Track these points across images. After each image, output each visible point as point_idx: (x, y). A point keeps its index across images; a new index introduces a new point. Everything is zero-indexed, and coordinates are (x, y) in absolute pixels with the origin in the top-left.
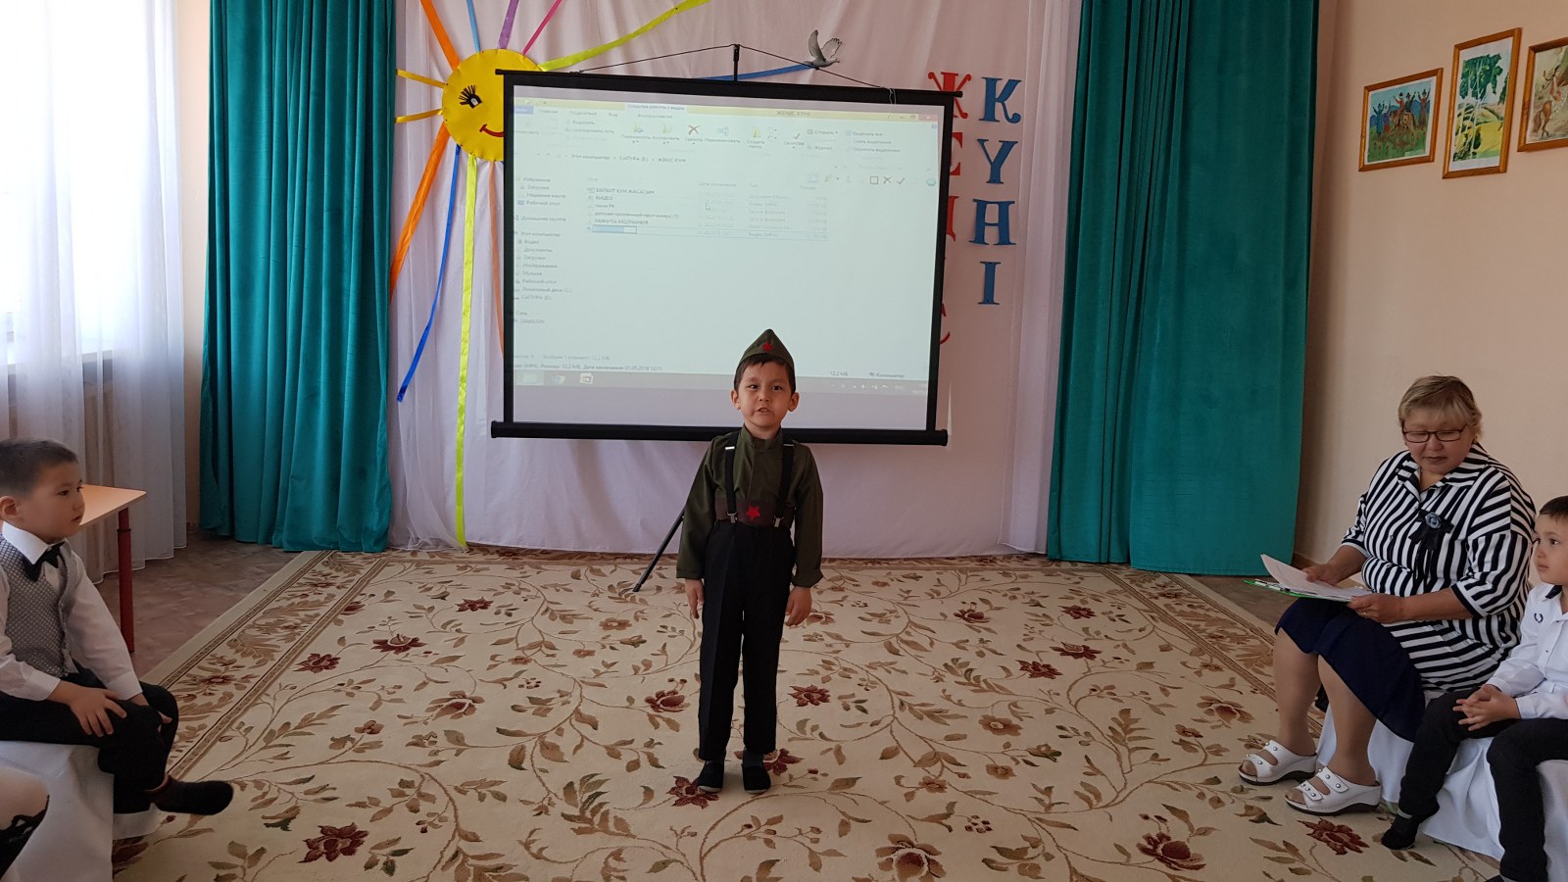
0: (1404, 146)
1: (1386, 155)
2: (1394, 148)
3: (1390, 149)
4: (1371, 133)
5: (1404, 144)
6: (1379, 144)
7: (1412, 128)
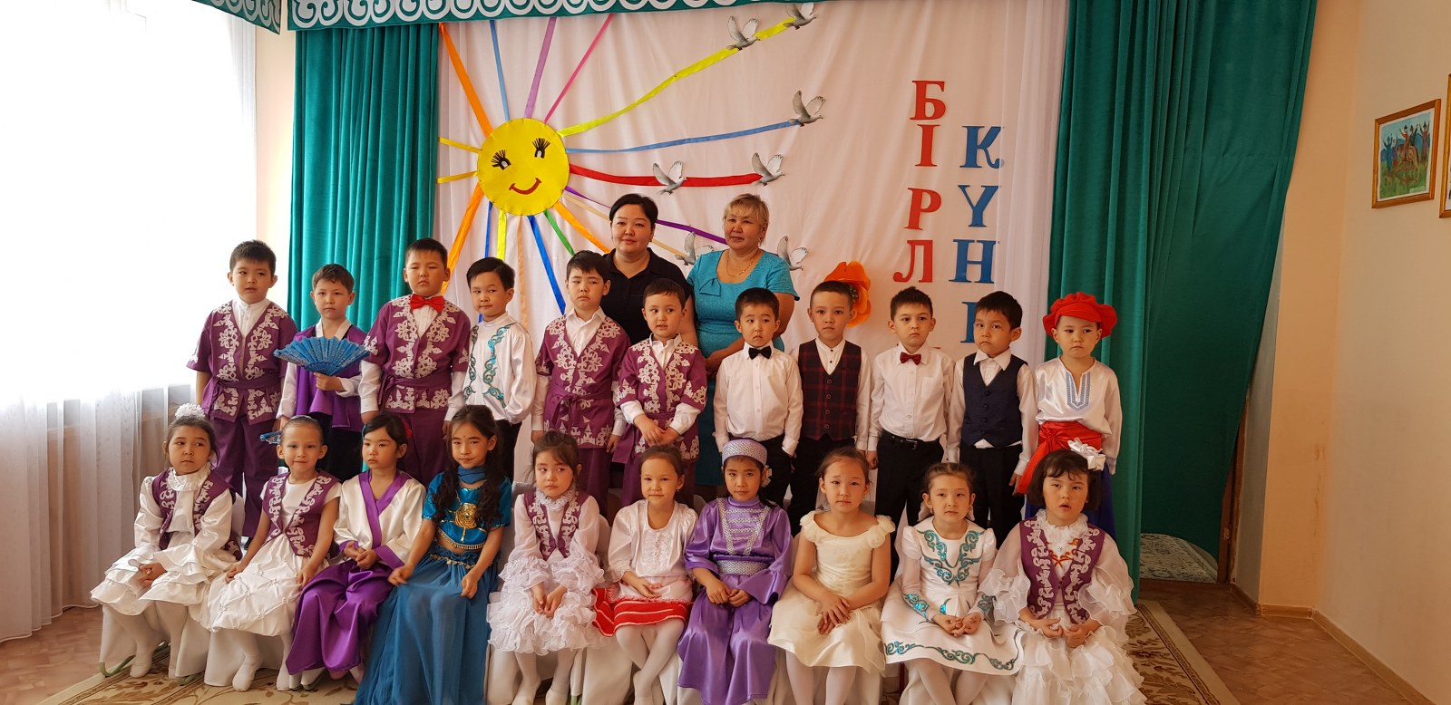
0: (1410, 181)
1: (1394, 192)
2: (1401, 184)
3: (1398, 187)
4: (1382, 168)
5: (1409, 179)
6: (1389, 179)
7: (1416, 163)
